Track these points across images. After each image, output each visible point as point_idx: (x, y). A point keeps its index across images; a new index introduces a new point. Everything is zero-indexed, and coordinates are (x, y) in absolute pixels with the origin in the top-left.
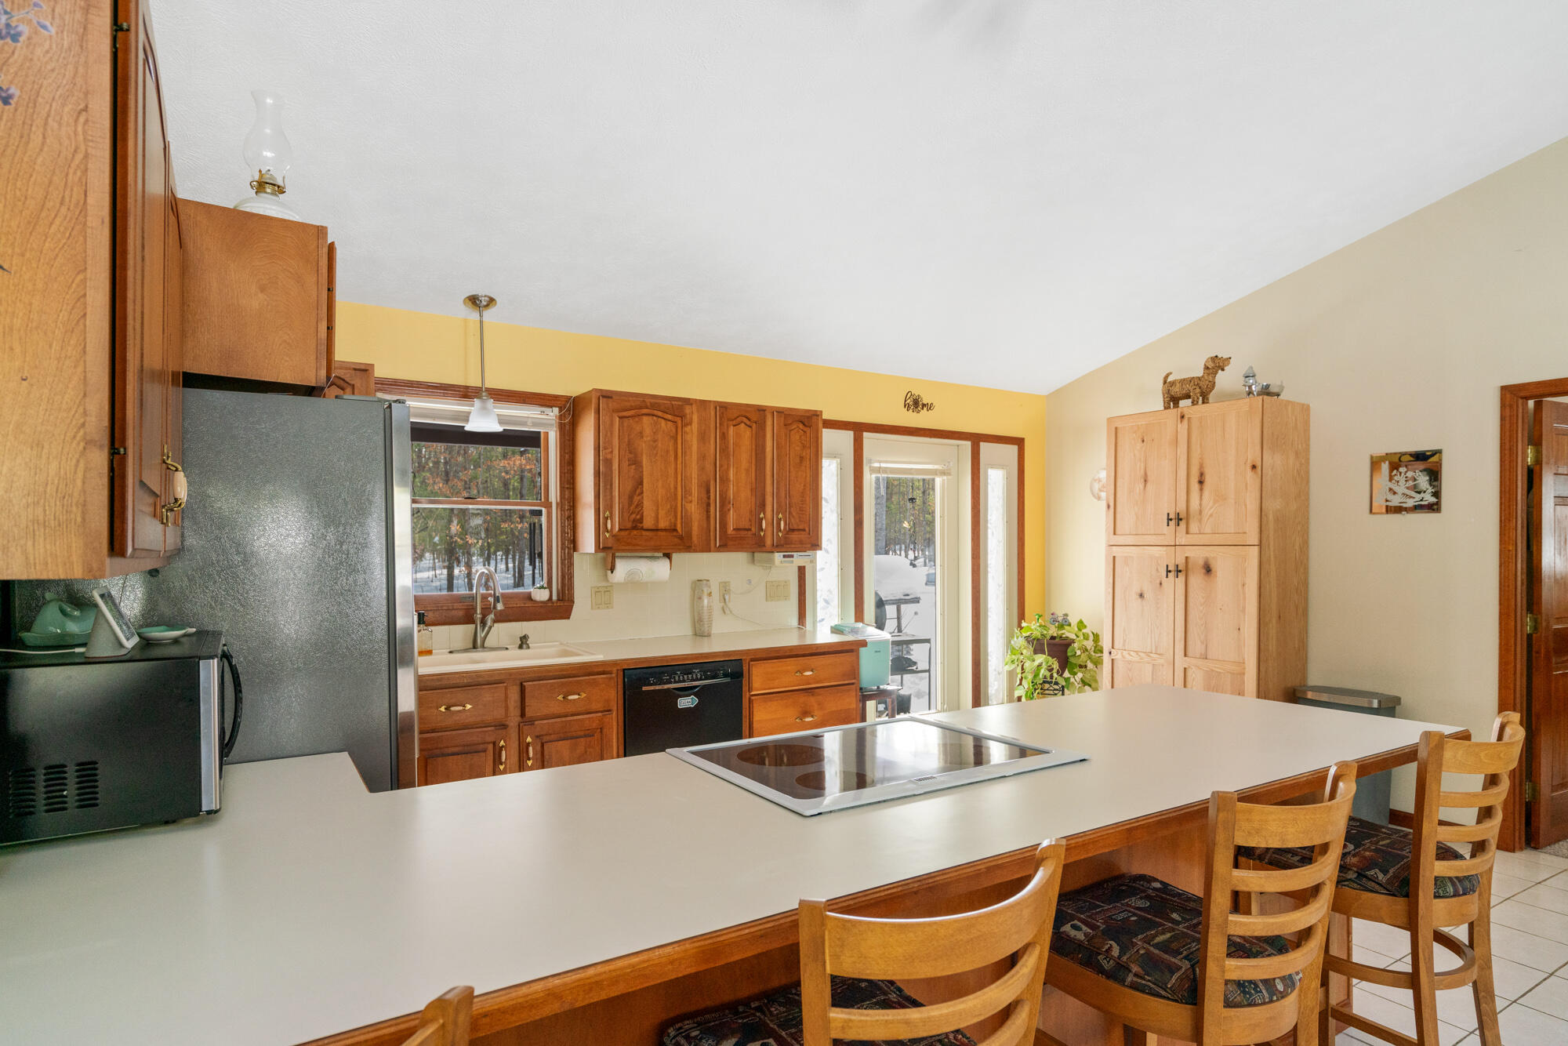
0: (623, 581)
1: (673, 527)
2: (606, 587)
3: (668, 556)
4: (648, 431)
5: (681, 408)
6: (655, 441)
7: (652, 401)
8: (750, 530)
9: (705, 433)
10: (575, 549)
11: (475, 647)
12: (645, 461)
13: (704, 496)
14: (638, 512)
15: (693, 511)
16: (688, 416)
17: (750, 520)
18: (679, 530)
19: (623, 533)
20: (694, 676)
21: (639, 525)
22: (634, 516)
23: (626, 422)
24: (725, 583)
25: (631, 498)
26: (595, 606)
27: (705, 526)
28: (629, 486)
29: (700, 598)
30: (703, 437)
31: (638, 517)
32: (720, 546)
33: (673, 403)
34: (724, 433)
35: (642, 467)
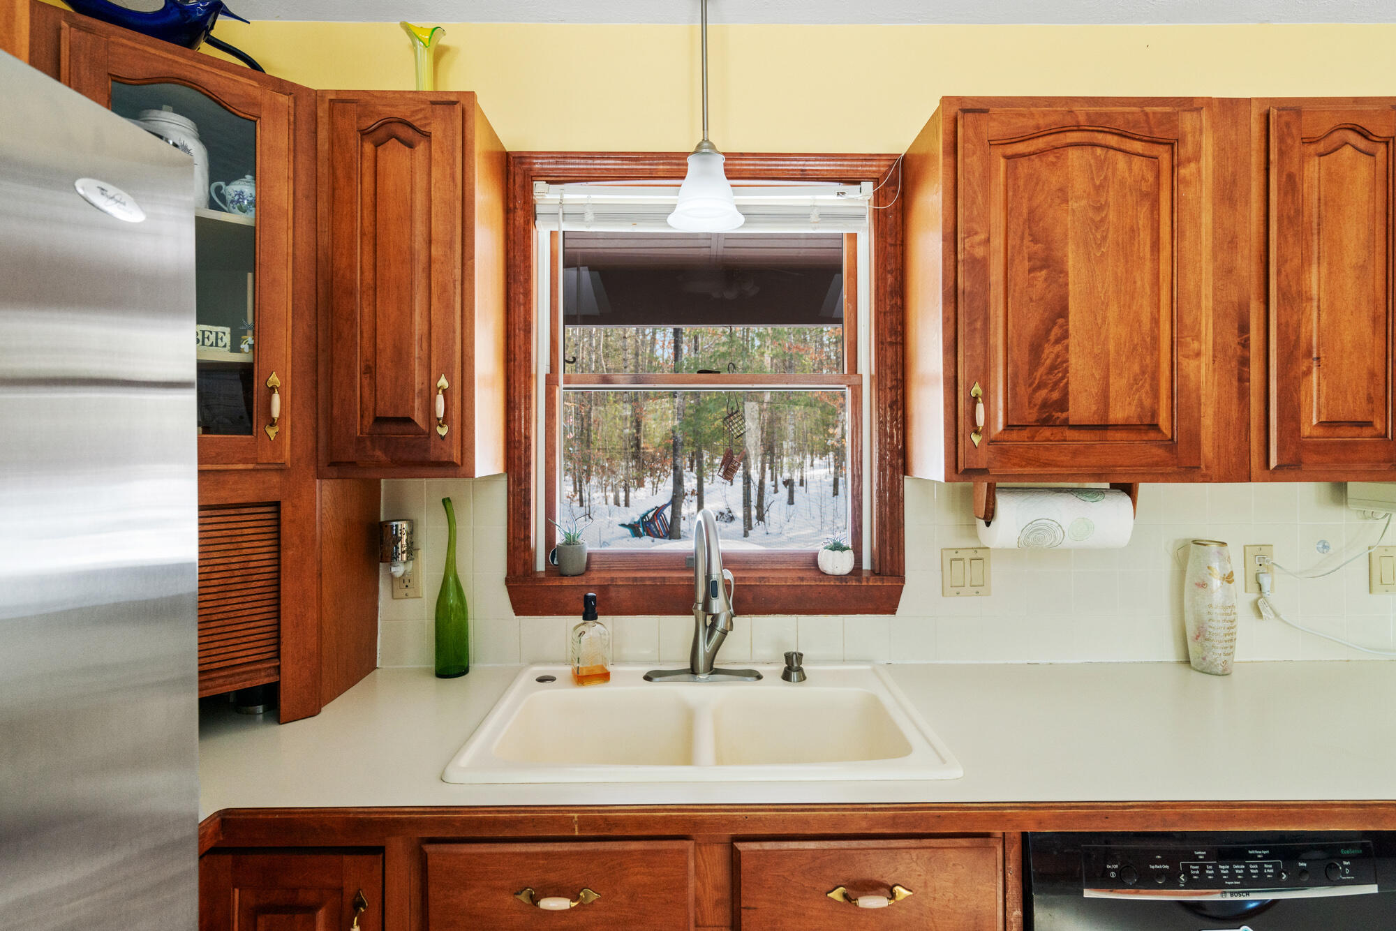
0: (1014, 545)
1: (1147, 421)
2: (975, 549)
3: (1129, 490)
4: (1080, 184)
5: (1170, 119)
6: (1099, 209)
7: (1092, 109)
8: (1369, 424)
9: (1234, 182)
10: (906, 470)
11: (693, 671)
12: (1073, 260)
13: (1232, 340)
14: (1056, 384)
15: (1203, 379)
16: (1189, 138)
17: (1370, 399)
18: (1163, 421)
19: (1014, 435)
20: (1254, 869)
21: (1057, 415)
22: (1043, 393)
23: (1024, 167)
24: (1260, 547)
25: (1036, 350)
26: (952, 588)
27: (1234, 415)
28: (1032, 321)
29: (1203, 585)
30: (1228, 193)
31: (1055, 395)
32: (1278, 467)
33: (1148, 109)
34: (1291, 177)
35: (1067, 274)
